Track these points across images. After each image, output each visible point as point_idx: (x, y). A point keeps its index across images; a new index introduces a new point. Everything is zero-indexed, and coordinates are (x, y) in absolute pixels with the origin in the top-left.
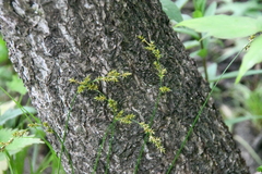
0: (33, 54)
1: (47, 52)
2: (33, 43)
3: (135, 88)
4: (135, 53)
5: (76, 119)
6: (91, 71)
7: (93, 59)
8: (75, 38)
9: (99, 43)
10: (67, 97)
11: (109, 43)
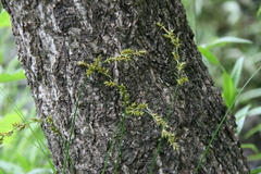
0: (42, 33)
1: (56, 28)
2: (42, 16)
3: (150, 83)
4: (152, 41)
5: (83, 118)
6: (102, 52)
7: (105, 38)
8: (87, 9)
9: (113, 18)
10: (75, 88)
11: (124, 20)
